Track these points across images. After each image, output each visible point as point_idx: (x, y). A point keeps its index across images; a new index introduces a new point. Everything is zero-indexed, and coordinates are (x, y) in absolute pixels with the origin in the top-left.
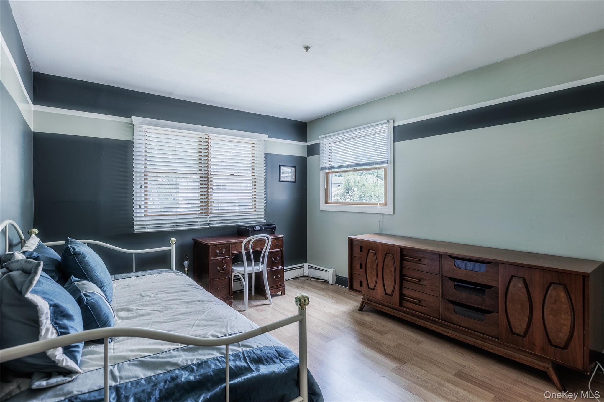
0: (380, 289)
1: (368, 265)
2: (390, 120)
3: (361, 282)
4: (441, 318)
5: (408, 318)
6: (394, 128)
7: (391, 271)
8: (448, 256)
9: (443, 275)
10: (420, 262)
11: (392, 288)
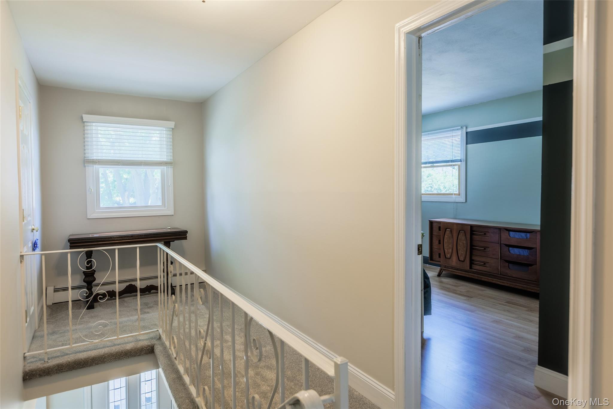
0: (454, 258)
1: (445, 241)
2: (463, 126)
3: (440, 254)
4: (499, 274)
5: (476, 276)
6: (467, 133)
7: (463, 243)
8: (505, 230)
9: (501, 243)
10: (485, 235)
11: (464, 256)
